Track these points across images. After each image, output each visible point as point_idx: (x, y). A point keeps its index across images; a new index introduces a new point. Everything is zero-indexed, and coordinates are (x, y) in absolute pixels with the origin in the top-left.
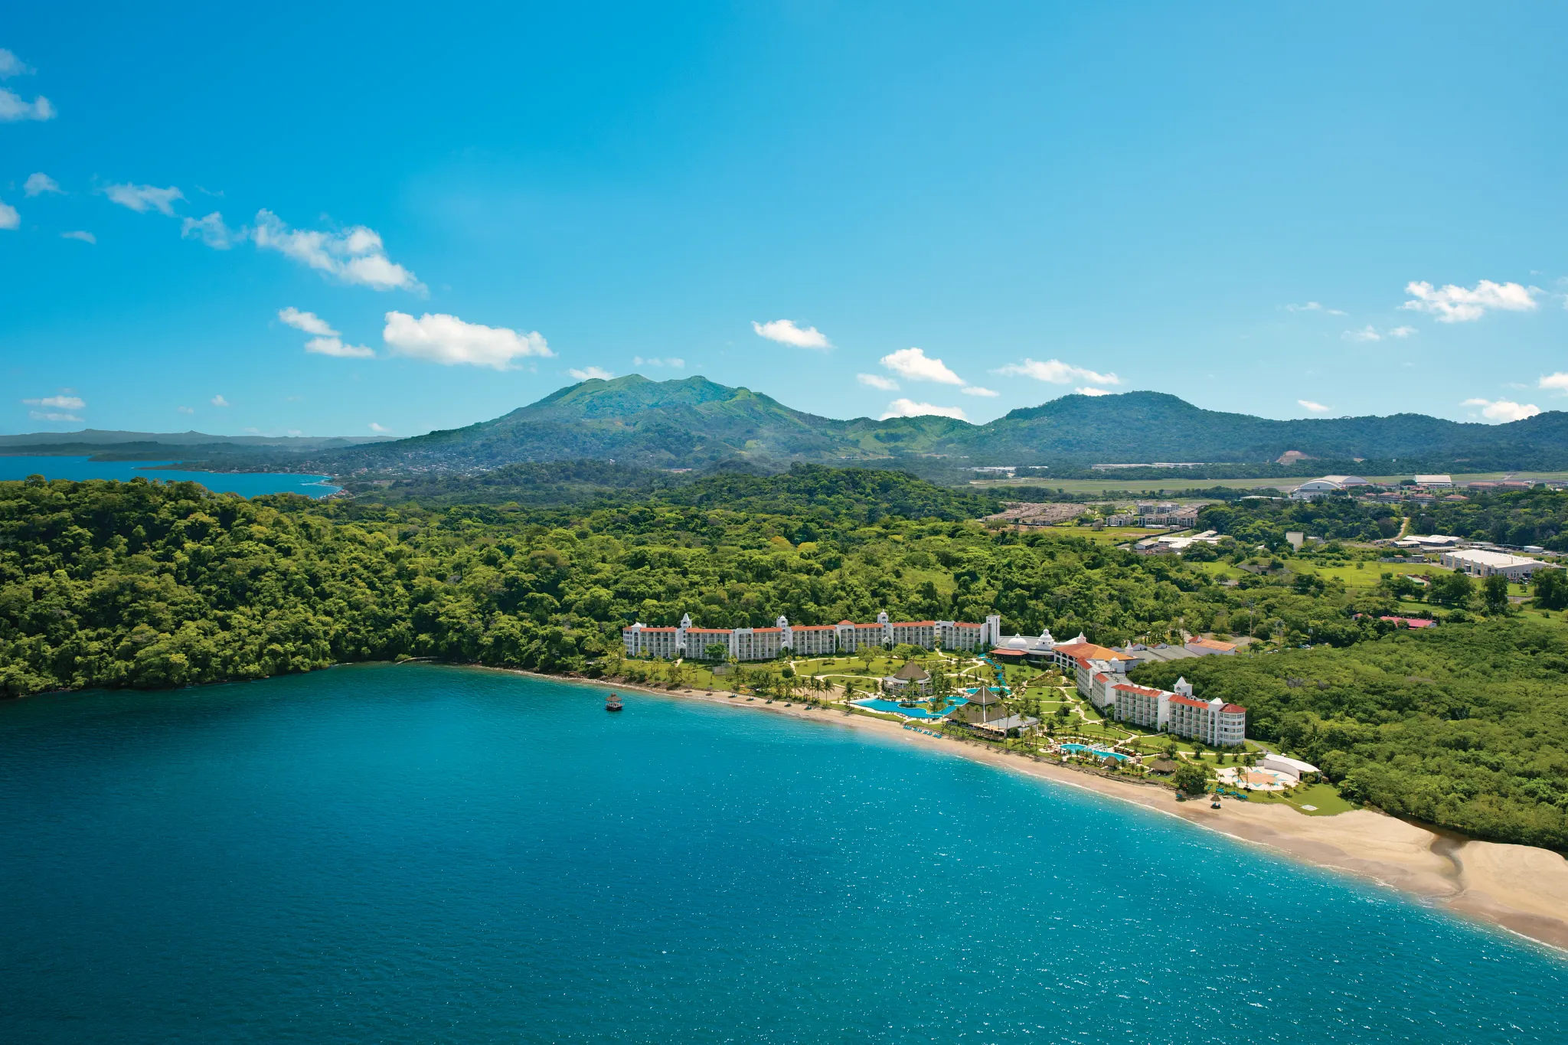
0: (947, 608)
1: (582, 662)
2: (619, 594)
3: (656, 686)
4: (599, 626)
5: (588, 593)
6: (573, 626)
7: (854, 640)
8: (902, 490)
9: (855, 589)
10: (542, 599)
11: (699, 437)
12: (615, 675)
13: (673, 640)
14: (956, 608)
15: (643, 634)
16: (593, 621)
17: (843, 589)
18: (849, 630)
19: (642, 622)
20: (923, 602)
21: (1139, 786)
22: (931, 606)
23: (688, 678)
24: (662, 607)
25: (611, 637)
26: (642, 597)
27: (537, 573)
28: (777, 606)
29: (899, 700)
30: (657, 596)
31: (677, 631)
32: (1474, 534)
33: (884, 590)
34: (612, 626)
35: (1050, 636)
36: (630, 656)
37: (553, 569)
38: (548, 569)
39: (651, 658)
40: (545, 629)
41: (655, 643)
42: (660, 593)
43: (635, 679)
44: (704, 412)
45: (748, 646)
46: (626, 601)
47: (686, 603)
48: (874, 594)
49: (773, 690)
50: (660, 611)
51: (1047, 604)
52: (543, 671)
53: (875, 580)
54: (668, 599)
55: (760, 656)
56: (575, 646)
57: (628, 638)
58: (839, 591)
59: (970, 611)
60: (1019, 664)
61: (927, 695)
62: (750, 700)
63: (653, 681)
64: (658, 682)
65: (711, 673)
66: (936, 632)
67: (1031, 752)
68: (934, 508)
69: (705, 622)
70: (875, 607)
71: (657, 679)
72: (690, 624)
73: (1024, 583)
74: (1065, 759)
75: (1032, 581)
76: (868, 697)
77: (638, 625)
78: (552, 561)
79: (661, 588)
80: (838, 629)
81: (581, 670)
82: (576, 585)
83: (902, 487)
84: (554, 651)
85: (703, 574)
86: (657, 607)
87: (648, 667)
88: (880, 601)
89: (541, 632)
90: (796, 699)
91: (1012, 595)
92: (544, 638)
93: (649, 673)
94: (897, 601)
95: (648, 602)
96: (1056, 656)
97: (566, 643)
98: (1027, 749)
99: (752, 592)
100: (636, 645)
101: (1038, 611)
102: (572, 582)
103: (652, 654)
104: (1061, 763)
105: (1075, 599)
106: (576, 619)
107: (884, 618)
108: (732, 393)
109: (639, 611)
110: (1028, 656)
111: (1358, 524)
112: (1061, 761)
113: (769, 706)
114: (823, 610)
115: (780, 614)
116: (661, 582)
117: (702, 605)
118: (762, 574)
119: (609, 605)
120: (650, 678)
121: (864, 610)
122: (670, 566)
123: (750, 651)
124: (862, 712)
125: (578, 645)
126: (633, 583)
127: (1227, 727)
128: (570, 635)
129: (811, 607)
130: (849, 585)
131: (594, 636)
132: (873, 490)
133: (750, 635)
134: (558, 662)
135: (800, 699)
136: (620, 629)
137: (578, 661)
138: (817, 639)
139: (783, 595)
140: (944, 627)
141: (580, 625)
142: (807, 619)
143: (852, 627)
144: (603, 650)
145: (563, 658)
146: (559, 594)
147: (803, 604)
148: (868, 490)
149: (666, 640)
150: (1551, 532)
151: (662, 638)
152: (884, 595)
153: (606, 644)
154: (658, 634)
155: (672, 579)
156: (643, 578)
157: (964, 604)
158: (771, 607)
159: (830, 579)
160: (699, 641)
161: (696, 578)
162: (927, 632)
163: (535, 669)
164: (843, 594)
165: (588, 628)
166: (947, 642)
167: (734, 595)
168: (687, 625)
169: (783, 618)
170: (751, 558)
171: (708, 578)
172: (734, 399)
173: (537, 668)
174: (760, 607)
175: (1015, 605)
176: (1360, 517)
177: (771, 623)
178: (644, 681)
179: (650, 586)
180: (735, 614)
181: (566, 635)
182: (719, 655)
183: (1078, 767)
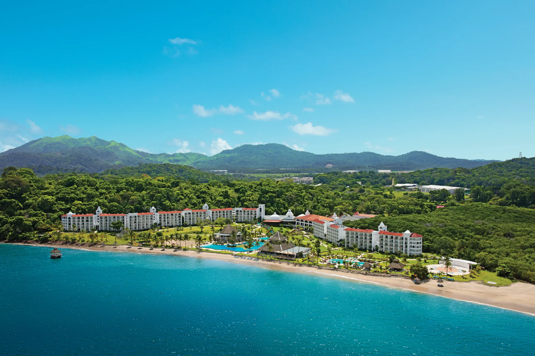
0: (236, 203)
1: (36, 235)
2: (58, 199)
3: (82, 245)
4: (47, 215)
5: (40, 198)
6: (31, 216)
7: (192, 219)
8: (189, 172)
9: (189, 195)
10: (11, 202)
11: (95, 159)
12: (56, 241)
13: (92, 221)
14: (240, 203)
15: (74, 218)
16: (43, 213)
17: (183, 195)
18: (189, 213)
19: (73, 212)
20: (224, 200)
21: (388, 278)
22: (228, 202)
23: (102, 240)
24: (85, 205)
25: (54, 220)
26: (73, 200)
27: (9, 189)
28: (149, 203)
29: (225, 244)
30: (81, 199)
31: (94, 216)
32: (421, 183)
33: (203, 195)
34: (56, 215)
35: (291, 213)
36: (66, 231)
37: (19, 187)
38: (16, 187)
39: (79, 231)
40: (13, 218)
41: (81, 223)
42: (83, 198)
43: (69, 242)
44: (97, 150)
45: (135, 222)
46: (63, 202)
47: (98, 202)
48: (198, 197)
49: (153, 243)
50: (83, 207)
51: (284, 200)
52: (11, 241)
53: (198, 191)
54: (88, 201)
55: (141, 228)
56: (32, 226)
57: (64, 221)
58: (181, 196)
59: (247, 204)
60: (279, 227)
61: (240, 241)
62: (140, 249)
63: (80, 242)
64: (83, 243)
65: (115, 237)
66: (233, 214)
67: (315, 264)
68: (203, 178)
69: (109, 211)
70: (199, 203)
71: (83, 241)
72: (101, 212)
73: (272, 190)
74: (336, 266)
75: (276, 190)
76: (207, 244)
77: (70, 213)
78: (19, 183)
79: (84, 196)
80: (183, 213)
81: (35, 239)
82: (33, 196)
83: (188, 171)
84: (18, 229)
85: (106, 189)
86: (81, 205)
87: (77, 236)
88: (202, 200)
89: (10, 220)
90: (167, 247)
91: (267, 196)
92: (11, 223)
93: (78, 239)
94: (210, 200)
95: (76, 202)
96: (297, 222)
97: (25, 224)
98: (311, 263)
99: (136, 196)
100: (70, 224)
101: (280, 203)
102: (30, 194)
103: (79, 229)
104: (335, 269)
105: (296, 198)
106: (33, 212)
107: (206, 207)
108: (109, 143)
109: (71, 207)
110: (282, 222)
111: (377, 180)
112: (335, 268)
113: (151, 251)
114: (173, 205)
115: (151, 207)
116: (83, 193)
117: (107, 203)
118: (140, 188)
119: (53, 205)
120: (79, 241)
121: (195, 205)
122: (89, 186)
123: (136, 225)
124: (207, 251)
125: (33, 226)
126: (67, 193)
127: (414, 245)
128: (28, 221)
129: (167, 203)
130: (185, 193)
131: (44, 221)
132: (176, 172)
133: (136, 217)
134: (20, 235)
135: (169, 246)
136: (60, 217)
137: (34, 235)
138: (172, 218)
139: (152, 197)
140: (237, 211)
141: (35, 215)
142: (165, 208)
143: (191, 211)
144: (49, 228)
145: (23, 233)
146: (22, 200)
147: (163, 201)
148: (174, 172)
149: (87, 221)
150: (451, 180)
151: (85, 220)
152: (203, 197)
153: (51, 225)
154: (83, 218)
155: (90, 190)
156: (73, 191)
157: (244, 201)
158: (146, 203)
159: (176, 190)
160: (107, 220)
161: (104, 191)
162: (229, 213)
163: (5, 241)
164: (183, 197)
165: (40, 216)
166: (239, 218)
167: (125, 197)
168: (100, 213)
169: (153, 208)
170: (133, 180)
171: (110, 190)
172: (110, 145)
173: (7, 240)
174: (140, 203)
175: (268, 201)
176: (378, 177)
177: (147, 211)
178: (75, 243)
179: (77, 195)
180: (127, 207)
181: (26, 221)
182: (118, 228)
183: (347, 271)
